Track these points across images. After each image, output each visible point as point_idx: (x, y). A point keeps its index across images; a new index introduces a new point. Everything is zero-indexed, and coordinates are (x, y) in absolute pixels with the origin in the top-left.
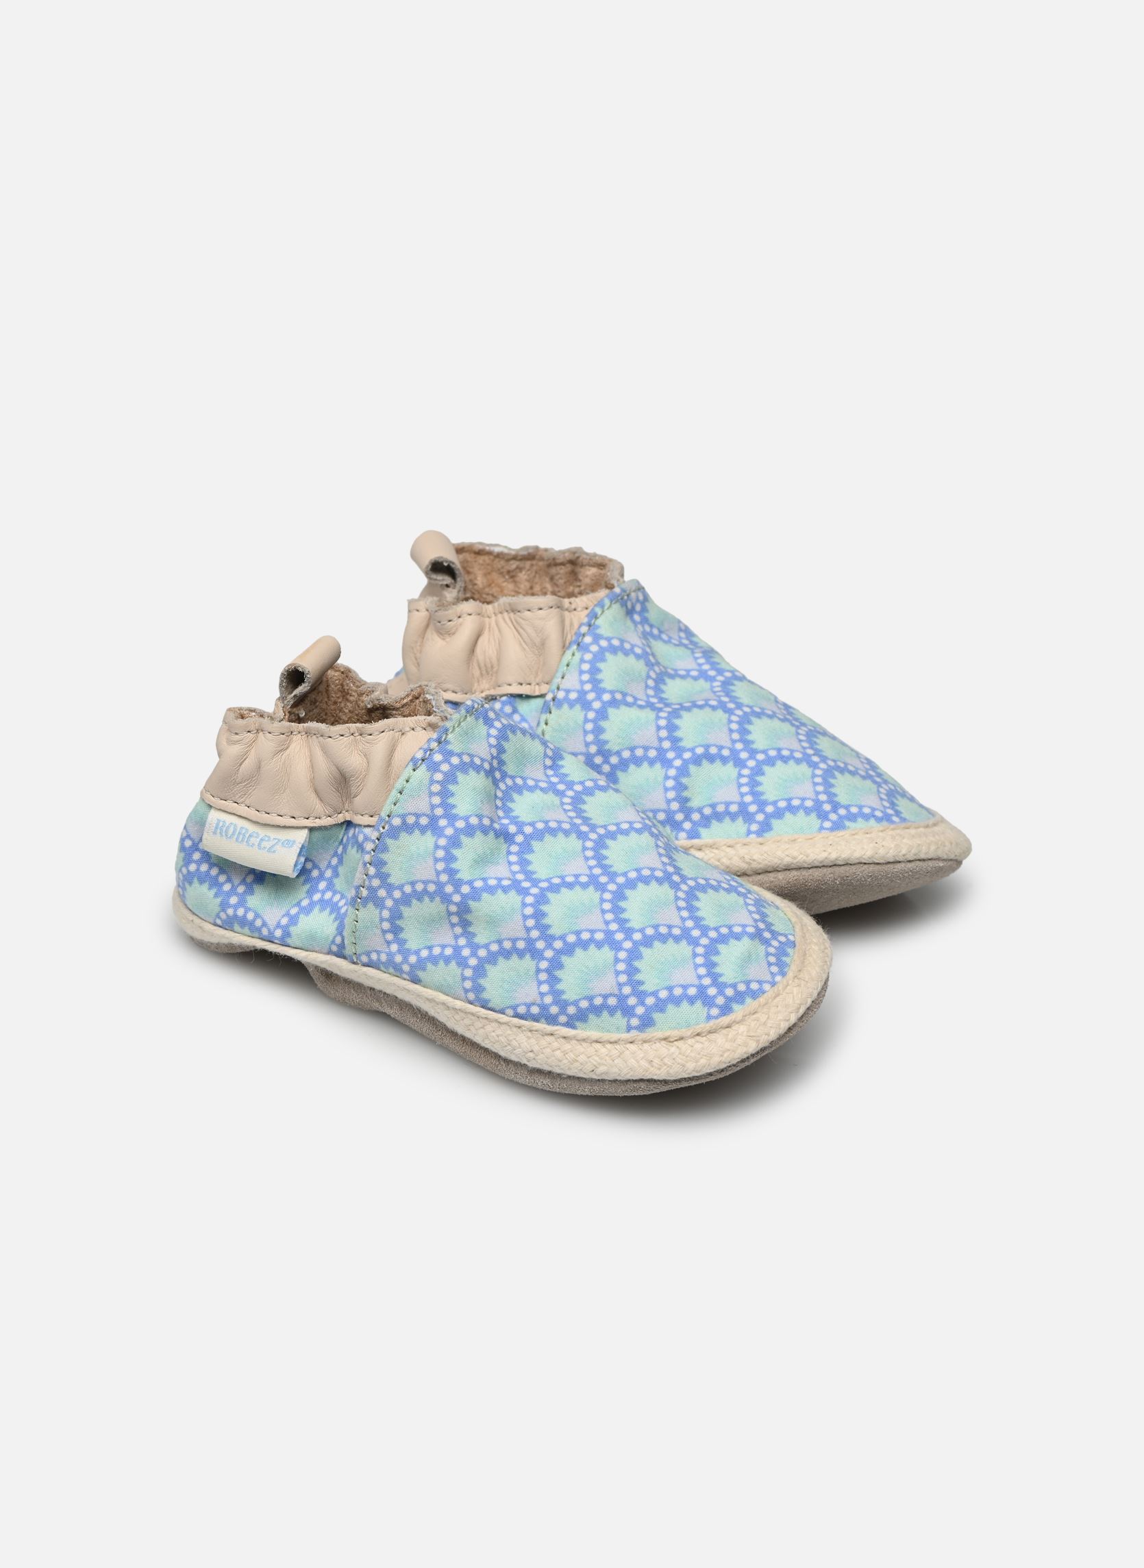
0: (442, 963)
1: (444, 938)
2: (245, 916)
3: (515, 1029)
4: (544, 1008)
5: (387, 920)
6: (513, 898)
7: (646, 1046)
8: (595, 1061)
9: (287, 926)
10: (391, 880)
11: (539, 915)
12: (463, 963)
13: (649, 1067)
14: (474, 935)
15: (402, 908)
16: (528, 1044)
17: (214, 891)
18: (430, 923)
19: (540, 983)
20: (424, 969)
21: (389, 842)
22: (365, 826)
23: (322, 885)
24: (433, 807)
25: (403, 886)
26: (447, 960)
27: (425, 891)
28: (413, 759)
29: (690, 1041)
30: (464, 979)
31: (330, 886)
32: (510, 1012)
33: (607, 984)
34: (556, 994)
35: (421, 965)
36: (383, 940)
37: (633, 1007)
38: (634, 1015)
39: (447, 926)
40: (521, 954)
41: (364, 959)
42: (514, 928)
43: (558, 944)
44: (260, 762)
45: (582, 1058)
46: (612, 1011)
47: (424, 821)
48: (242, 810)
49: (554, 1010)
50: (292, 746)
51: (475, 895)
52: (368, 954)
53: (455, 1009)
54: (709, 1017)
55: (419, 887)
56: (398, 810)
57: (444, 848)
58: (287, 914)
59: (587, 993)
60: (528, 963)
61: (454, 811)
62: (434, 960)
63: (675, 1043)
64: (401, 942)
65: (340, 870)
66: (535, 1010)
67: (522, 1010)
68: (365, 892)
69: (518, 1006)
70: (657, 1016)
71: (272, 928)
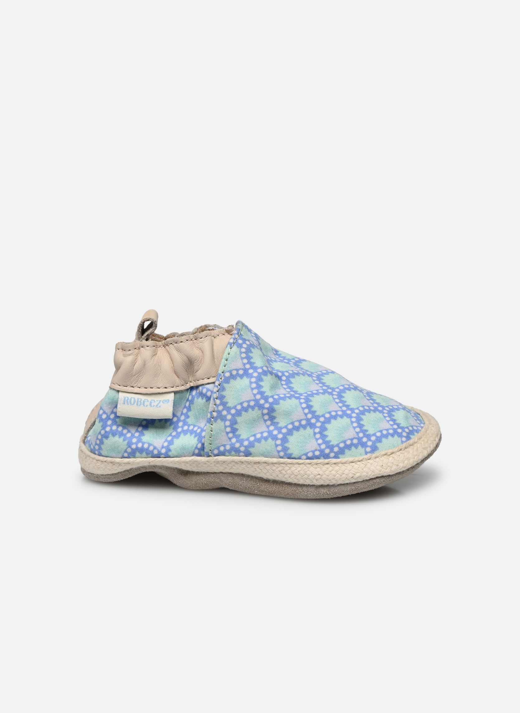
0: (263, 441)
1: (262, 429)
2: (143, 446)
3: (308, 465)
4: (322, 451)
5: (229, 426)
6: (294, 401)
7: (377, 459)
8: (354, 471)
9: (168, 446)
10: (229, 405)
11: (309, 407)
12: (275, 438)
13: (381, 469)
14: (278, 423)
15: (237, 418)
16: (316, 471)
17: (122, 438)
18: (253, 422)
19: (317, 440)
20: (253, 447)
21: (225, 385)
22: (206, 384)
23: (181, 424)
24: (244, 364)
25: (236, 406)
26: (266, 439)
27: (249, 406)
28: (229, 343)
29: (398, 453)
30: (277, 446)
31: (185, 423)
32: (304, 457)
33: (351, 433)
34: (327, 443)
35: (251, 445)
36: (227, 438)
37: (366, 442)
38: (367, 446)
39: (262, 422)
40: (304, 427)
41: (216, 452)
42: (299, 414)
43: (322, 419)
44: (145, 362)
45: (346, 472)
46: (356, 446)
47: (241, 372)
48: (136, 390)
49: (327, 451)
50: (159, 352)
51: (276, 402)
52: (218, 448)
53: (273, 463)
54: (402, 442)
55: (245, 405)
56: (227, 368)
57: (255, 382)
58: (166, 441)
59: (342, 439)
60: (309, 431)
61: (255, 365)
62: (259, 441)
63: (391, 455)
64: (237, 437)
65: (189, 414)
66: (317, 453)
67: (310, 455)
68: (215, 414)
69: (308, 453)
70: (378, 445)
71: (159, 449)
